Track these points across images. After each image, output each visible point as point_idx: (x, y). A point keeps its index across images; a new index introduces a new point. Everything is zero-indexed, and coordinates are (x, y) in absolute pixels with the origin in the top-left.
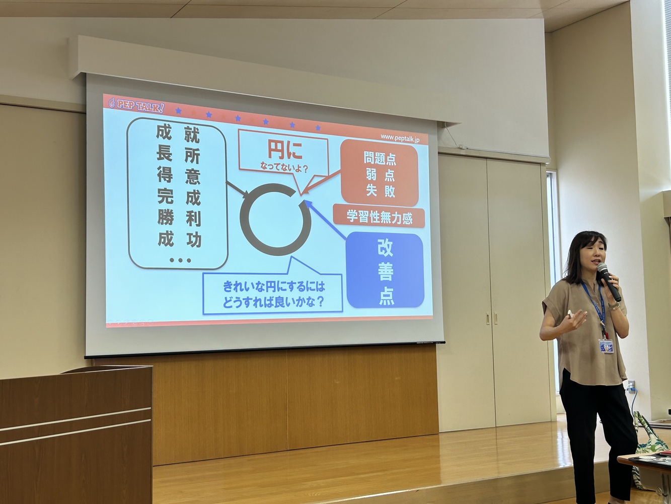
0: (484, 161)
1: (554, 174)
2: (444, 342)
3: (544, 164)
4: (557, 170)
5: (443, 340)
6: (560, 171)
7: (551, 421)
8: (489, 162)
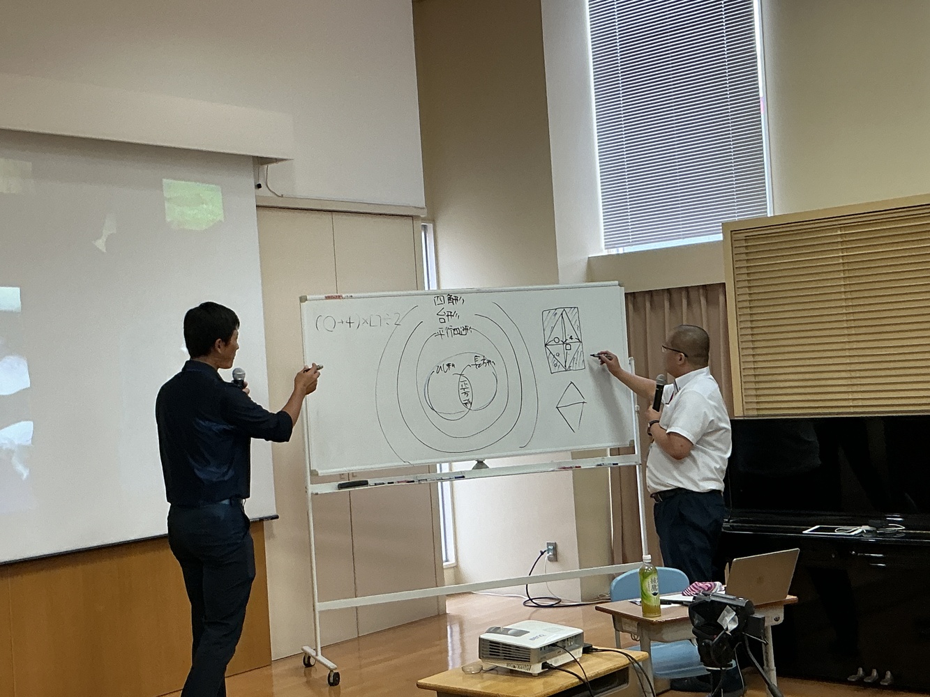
0: (327, 217)
1: (430, 226)
2: (277, 517)
3: (417, 217)
4: (433, 221)
5: (274, 513)
6: (437, 224)
7: (439, 615)
8: (335, 216)
